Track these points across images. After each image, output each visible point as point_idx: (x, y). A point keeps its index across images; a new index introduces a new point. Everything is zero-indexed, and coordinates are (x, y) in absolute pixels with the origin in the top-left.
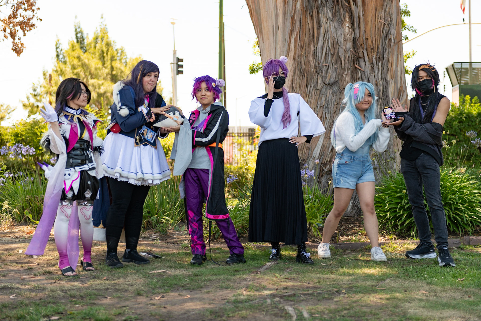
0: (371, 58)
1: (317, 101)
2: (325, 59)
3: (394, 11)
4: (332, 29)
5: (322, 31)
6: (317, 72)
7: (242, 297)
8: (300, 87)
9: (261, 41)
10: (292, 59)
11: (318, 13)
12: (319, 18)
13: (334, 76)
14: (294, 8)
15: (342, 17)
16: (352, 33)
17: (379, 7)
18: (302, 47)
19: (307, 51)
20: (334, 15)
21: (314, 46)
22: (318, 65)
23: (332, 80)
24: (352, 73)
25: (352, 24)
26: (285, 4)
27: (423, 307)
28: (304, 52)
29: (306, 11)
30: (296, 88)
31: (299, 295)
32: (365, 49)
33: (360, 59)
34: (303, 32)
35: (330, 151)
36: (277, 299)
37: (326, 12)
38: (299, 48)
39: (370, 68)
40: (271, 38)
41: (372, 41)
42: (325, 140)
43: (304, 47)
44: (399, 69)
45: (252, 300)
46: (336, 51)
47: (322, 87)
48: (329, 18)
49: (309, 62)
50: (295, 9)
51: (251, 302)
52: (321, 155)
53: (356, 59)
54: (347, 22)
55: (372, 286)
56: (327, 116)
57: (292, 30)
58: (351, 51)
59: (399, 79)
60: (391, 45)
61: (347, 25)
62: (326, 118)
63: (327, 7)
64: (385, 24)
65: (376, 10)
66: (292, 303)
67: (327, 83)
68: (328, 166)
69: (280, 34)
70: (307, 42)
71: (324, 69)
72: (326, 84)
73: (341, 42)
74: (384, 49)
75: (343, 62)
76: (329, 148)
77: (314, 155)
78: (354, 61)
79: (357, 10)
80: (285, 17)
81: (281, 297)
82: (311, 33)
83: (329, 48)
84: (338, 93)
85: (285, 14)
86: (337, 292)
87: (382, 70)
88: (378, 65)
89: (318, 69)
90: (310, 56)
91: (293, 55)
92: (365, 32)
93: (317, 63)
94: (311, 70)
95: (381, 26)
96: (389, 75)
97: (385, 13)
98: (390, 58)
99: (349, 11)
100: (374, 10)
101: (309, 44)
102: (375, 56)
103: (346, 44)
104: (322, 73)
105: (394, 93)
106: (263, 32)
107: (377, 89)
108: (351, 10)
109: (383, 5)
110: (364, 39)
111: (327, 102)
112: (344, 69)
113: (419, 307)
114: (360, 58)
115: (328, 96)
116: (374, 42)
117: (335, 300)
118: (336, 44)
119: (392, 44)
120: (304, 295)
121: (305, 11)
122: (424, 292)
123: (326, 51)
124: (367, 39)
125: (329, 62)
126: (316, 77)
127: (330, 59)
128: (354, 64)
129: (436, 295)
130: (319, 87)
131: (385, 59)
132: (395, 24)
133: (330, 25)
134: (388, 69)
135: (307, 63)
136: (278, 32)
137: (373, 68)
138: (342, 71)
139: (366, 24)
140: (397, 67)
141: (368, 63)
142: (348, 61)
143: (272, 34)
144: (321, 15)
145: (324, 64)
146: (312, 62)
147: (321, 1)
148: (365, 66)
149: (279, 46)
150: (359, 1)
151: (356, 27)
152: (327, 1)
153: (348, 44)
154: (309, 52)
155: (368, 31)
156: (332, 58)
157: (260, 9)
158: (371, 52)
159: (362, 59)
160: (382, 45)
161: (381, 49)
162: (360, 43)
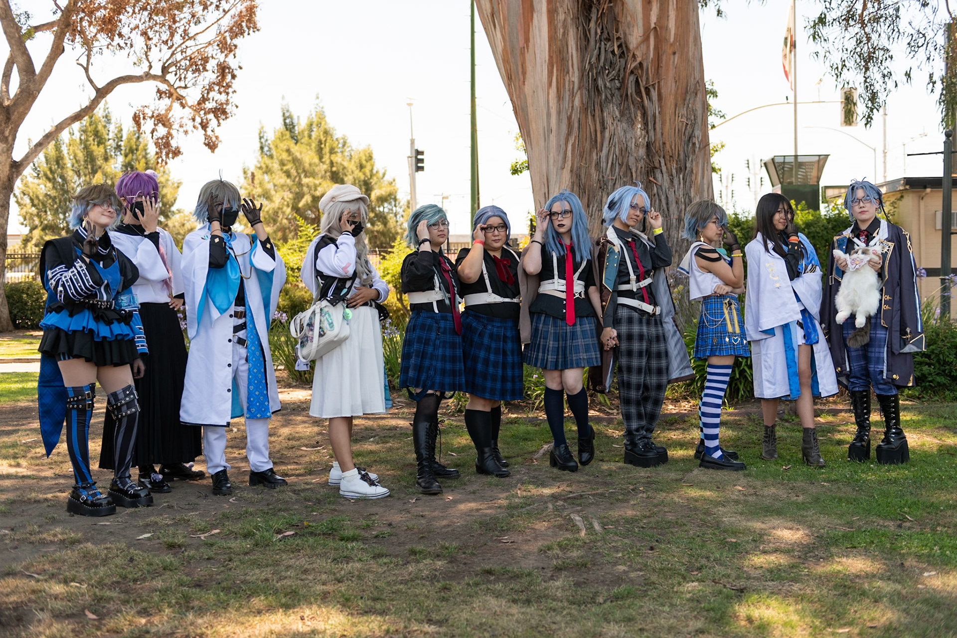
0: (669, 168)
2: (611, 170)
3: (699, 106)
4: (619, 131)
5: (607, 135)
6: (601, 187)
7: (517, 500)
9: (529, 148)
10: (569, 171)
11: (602, 111)
12: (603, 118)
14: (570, 105)
15: (633, 115)
16: (645, 136)
17: (680, 102)
18: (581, 156)
19: (588, 161)
20: (622, 114)
21: (597, 154)
22: (602, 179)
25: (645, 124)
26: (559, 100)
27: (741, 514)
28: (584, 162)
29: (586, 109)
31: (587, 496)
32: (662, 157)
33: (656, 170)
34: (583, 136)
36: (560, 503)
37: (613, 110)
38: (578, 157)
39: (669, 181)
40: (542, 143)
41: (671, 147)
43: (585, 156)
44: (705, 181)
45: (529, 505)
46: (625, 161)
48: (616, 117)
49: (590, 175)
50: (572, 107)
51: (528, 508)
53: (651, 170)
54: (639, 122)
55: (677, 480)
57: (569, 134)
58: (644, 159)
60: (695, 151)
61: (639, 126)
63: (613, 103)
64: (687, 124)
65: (676, 105)
66: (579, 508)
69: (553, 138)
70: (589, 149)
71: (610, 184)
73: (631, 149)
74: (686, 156)
75: (634, 174)
78: (648, 173)
79: (652, 107)
80: (559, 117)
81: (565, 500)
82: (593, 137)
83: (616, 156)
85: (559, 113)
86: (633, 490)
87: (685, 184)
88: (679, 178)
89: (603, 184)
90: (591, 167)
91: (570, 165)
92: (662, 134)
93: (601, 176)
94: (593, 185)
95: (682, 127)
96: (692, 190)
97: (687, 109)
98: (694, 168)
99: (641, 108)
100: (673, 106)
101: (591, 152)
102: (675, 165)
103: (638, 150)
104: (607, 188)
106: (532, 136)
107: (678, 208)
108: (643, 107)
109: (685, 100)
110: (661, 144)
113: (736, 513)
114: (656, 168)
116: (673, 147)
117: (632, 502)
118: (625, 151)
119: (697, 150)
120: (593, 495)
121: (585, 109)
122: (740, 488)
123: (613, 160)
124: (664, 143)
125: (616, 175)
126: (600, 193)
127: (617, 171)
128: (648, 176)
129: (755, 494)
131: (688, 169)
132: (700, 123)
133: (617, 126)
134: (691, 182)
135: (588, 175)
136: (551, 136)
137: (672, 181)
139: (663, 124)
140: (703, 178)
141: (665, 175)
142: (641, 172)
143: (543, 138)
144: (605, 114)
145: (610, 177)
146: (595, 175)
147: (606, 96)
148: (662, 179)
149: (552, 155)
150: (654, 94)
151: (650, 128)
152: (612, 95)
153: (640, 150)
154: (591, 162)
155: (665, 134)
156: (620, 169)
157: (527, 106)
158: (670, 161)
159: (659, 170)
160: (684, 151)
161: (682, 156)
162: (655, 149)
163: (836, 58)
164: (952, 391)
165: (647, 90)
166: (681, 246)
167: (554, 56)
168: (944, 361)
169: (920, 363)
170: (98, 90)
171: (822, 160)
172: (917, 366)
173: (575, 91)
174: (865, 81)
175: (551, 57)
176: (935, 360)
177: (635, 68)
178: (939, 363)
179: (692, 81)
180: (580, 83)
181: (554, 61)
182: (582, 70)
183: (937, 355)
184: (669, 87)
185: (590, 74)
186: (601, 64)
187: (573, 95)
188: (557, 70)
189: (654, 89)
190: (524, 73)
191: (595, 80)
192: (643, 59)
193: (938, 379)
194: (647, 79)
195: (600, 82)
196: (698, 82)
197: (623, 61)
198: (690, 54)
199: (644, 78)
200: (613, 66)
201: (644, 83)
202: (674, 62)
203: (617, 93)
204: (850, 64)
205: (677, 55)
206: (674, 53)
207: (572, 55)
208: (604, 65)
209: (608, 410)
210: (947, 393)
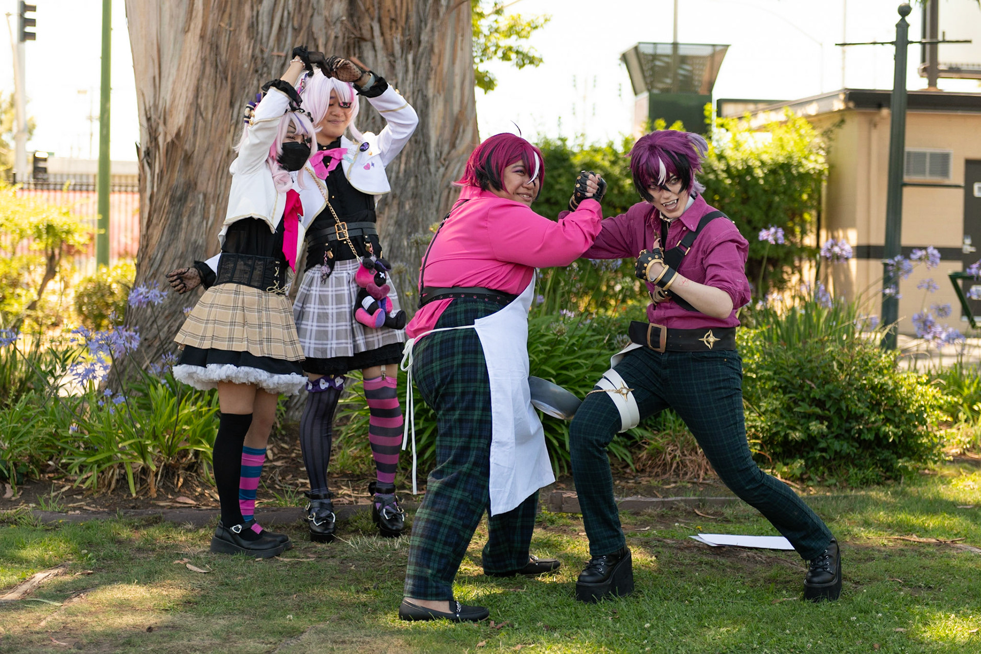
0: (389, 41)
2: (278, 39)
6: (257, 71)
8: (215, 107)
10: (197, 37)
18: (222, 10)
19: (233, 19)
21: (252, 7)
22: (259, 55)
28: (226, 20)
30: (206, 108)
32: (376, 20)
33: (363, 44)
38: (216, 12)
39: (387, 65)
41: (394, 2)
43: (228, 10)
44: (457, 69)
46: (306, 23)
49: (238, 47)
53: (355, 43)
58: (342, 22)
59: (457, 93)
60: (438, 13)
71: (276, 65)
74: (422, 21)
78: (349, 47)
83: (289, 13)
87: (416, 72)
88: (406, 60)
89: (260, 66)
90: (240, 31)
91: (200, 26)
93: (257, 51)
94: (242, 65)
96: (431, 84)
98: (436, 44)
101: (240, 3)
102: (399, 36)
103: (332, 5)
104: (269, 73)
105: (444, 126)
114: (364, 40)
116: (398, 3)
118: (304, 6)
119: (442, 11)
123: (282, 21)
125: (286, 48)
126: (255, 82)
131: (423, 45)
134: (429, 69)
135: (234, 47)
137: (392, 66)
140: (453, 63)
141: (381, 55)
142: (335, 46)
145: (275, 53)
146: (246, 46)
148: (375, 60)
149: (167, 4)
153: (336, 6)
154: (239, 25)
156: (295, 35)
158: (391, 28)
159: (369, 44)
160: (418, 12)
161: (413, 20)
162: (364, 4)
164: (860, 467)
166: (404, 188)
168: (849, 412)
169: (809, 417)
171: (718, 53)
172: (802, 421)
176: (833, 410)
178: (841, 417)
183: (837, 401)
193: (837, 445)
210: (852, 471)
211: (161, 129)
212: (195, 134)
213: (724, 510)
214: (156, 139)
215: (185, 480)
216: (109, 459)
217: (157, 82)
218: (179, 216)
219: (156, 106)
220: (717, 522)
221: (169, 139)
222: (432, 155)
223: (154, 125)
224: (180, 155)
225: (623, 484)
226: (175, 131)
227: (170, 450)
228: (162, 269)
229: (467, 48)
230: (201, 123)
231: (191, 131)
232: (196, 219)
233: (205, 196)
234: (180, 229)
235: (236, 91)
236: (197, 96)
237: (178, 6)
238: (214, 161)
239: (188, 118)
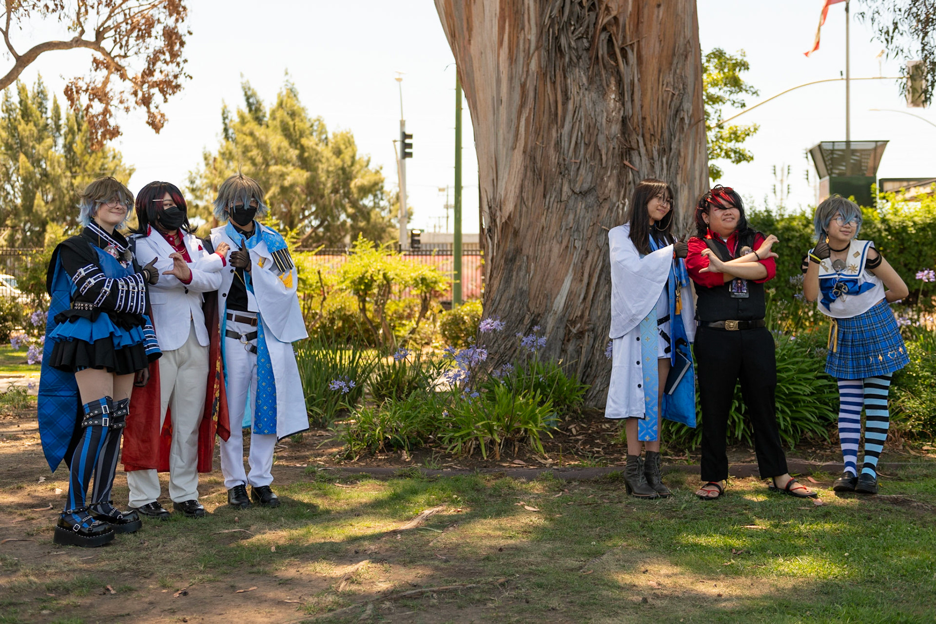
0: (650, 149)
1: (561, 219)
2: (575, 151)
3: (689, 72)
4: (587, 103)
5: (570, 106)
6: (561, 173)
8: (533, 198)
9: (476, 123)
10: (521, 152)
11: (565, 77)
12: (566, 85)
13: (589, 179)
14: (525, 69)
15: (605, 83)
16: (620, 109)
17: (665, 66)
18: (537, 133)
19: (545, 139)
20: (591, 81)
21: (557, 130)
22: (562, 162)
23: (586, 186)
24: (620, 175)
25: (621, 94)
26: (511, 64)
28: (540, 140)
29: (545, 75)
30: (528, 199)
32: (640, 135)
33: (632, 152)
34: (539, 108)
35: (581, 301)
36: (387, 604)
37: (579, 76)
38: (533, 135)
39: (648, 165)
40: (490, 117)
41: (652, 123)
42: (574, 283)
43: (541, 133)
44: (697, 166)
46: (593, 140)
47: (569, 197)
48: (583, 85)
49: (548, 157)
50: (528, 71)
52: (567, 306)
53: (626, 152)
54: (613, 92)
56: (577, 245)
57: (522, 105)
58: (617, 138)
59: (697, 182)
60: (683, 129)
61: (613, 96)
62: (575, 247)
63: (579, 67)
64: (674, 94)
65: (660, 71)
67: (577, 190)
68: (579, 325)
69: (503, 110)
70: (546, 125)
71: (573, 168)
72: (575, 193)
73: (601, 124)
74: (672, 135)
75: (604, 157)
76: (579, 296)
77: (555, 308)
78: (622, 155)
79: (629, 72)
80: (511, 84)
81: (396, 600)
82: (553, 109)
83: (582, 134)
84: (595, 208)
85: (511, 79)
86: (502, 585)
87: (669, 169)
88: (662, 161)
89: (563, 170)
90: (550, 147)
91: (523, 145)
92: (642, 107)
93: (561, 160)
94: (551, 170)
95: (667, 98)
96: (679, 178)
97: (674, 75)
98: (682, 150)
99: (615, 74)
100: (656, 72)
101: (549, 129)
102: (657, 146)
103: (611, 127)
104: (569, 174)
105: (688, 205)
106: (478, 108)
108: (618, 72)
109: (671, 64)
110: (640, 119)
111: (577, 221)
112: (606, 168)
114: (633, 149)
115: (578, 211)
116: (655, 123)
118: (592, 128)
119: (686, 127)
121: (543, 74)
123: (577, 139)
124: (644, 119)
125: (580, 157)
126: (560, 181)
127: (582, 152)
128: (622, 159)
130: (564, 197)
131: (673, 151)
132: (691, 93)
133: (584, 96)
134: (678, 167)
135: (546, 158)
136: (501, 108)
137: (652, 166)
138: (602, 172)
139: (643, 94)
140: (694, 162)
141: (644, 159)
142: (613, 154)
143: (492, 112)
144: (569, 81)
145: (573, 160)
146: (553, 157)
147: (571, 58)
148: (641, 163)
149: (501, 131)
150: (632, 57)
151: (626, 99)
152: (579, 58)
153: (613, 127)
154: (549, 143)
155: (646, 106)
156: (586, 149)
157: (473, 71)
158: (651, 141)
159: (636, 152)
160: (669, 128)
161: (666, 135)
162: (632, 125)
163: (886, 21)
165: (623, 51)
167: (507, 9)
170: (18, 58)
171: (879, 147)
173: (531, 52)
174: (923, 50)
175: (502, 9)
177: (609, 23)
179: (681, 41)
180: (538, 42)
181: (507, 14)
182: (541, 27)
184: (652, 47)
185: (551, 30)
186: (565, 18)
187: (528, 57)
188: (510, 25)
189: (633, 51)
190: (470, 29)
191: (557, 39)
192: (619, 13)
194: (624, 37)
195: (563, 41)
196: (688, 42)
197: (593, 15)
198: (680, 6)
199: (620, 37)
200: (580, 22)
201: (620, 42)
202: (658, 17)
203: (585, 55)
204: (904, 27)
205: (662, 8)
206: (659, 6)
207: (529, 8)
208: (569, 19)
209: (539, 460)
211: (498, 214)
212: (521, 216)
213: (898, 472)
214: (495, 221)
215: (519, 448)
216: (469, 434)
217: (495, 184)
218: (511, 271)
219: (494, 199)
220: (893, 480)
221: (503, 220)
222: (681, 226)
223: (493, 211)
224: (511, 230)
225: (822, 452)
226: (507, 214)
227: (508, 428)
228: (500, 307)
229: (703, 152)
230: (524, 209)
231: (518, 215)
232: (522, 273)
233: (528, 257)
234: (511, 280)
235: (547, 187)
236: (521, 191)
237: (508, 132)
238: (533, 234)
239: (516, 206)
